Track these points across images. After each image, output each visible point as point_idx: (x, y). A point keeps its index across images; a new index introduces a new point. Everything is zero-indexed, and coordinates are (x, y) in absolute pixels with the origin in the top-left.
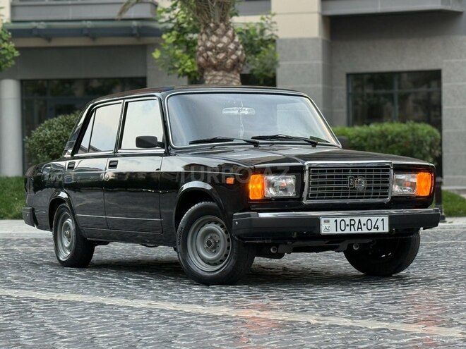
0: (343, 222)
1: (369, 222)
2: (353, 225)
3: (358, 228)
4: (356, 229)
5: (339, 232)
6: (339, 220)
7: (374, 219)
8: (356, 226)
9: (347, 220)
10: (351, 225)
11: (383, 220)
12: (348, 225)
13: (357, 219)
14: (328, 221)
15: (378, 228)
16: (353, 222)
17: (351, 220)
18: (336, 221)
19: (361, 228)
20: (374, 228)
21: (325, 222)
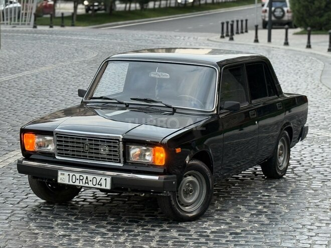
0: (74, 177)
1: (95, 179)
2: (82, 180)
3: (86, 183)
4: (84, 183)
5: (71, 183)
6: (71, 174)
7: (99, 178)
8: (84, 181)
9: (78, 175)
10: (80, 180)
11: (106, 179)
12: (78, 179)
13: (85, 176)
14: (64, 174)
15: (101, 185)
16: (81, 178)
17: (80, 176)
18: (69, 175)
19: (88, 183)
20: (98, 184)
21: (61, 174)
